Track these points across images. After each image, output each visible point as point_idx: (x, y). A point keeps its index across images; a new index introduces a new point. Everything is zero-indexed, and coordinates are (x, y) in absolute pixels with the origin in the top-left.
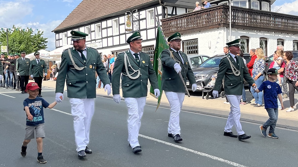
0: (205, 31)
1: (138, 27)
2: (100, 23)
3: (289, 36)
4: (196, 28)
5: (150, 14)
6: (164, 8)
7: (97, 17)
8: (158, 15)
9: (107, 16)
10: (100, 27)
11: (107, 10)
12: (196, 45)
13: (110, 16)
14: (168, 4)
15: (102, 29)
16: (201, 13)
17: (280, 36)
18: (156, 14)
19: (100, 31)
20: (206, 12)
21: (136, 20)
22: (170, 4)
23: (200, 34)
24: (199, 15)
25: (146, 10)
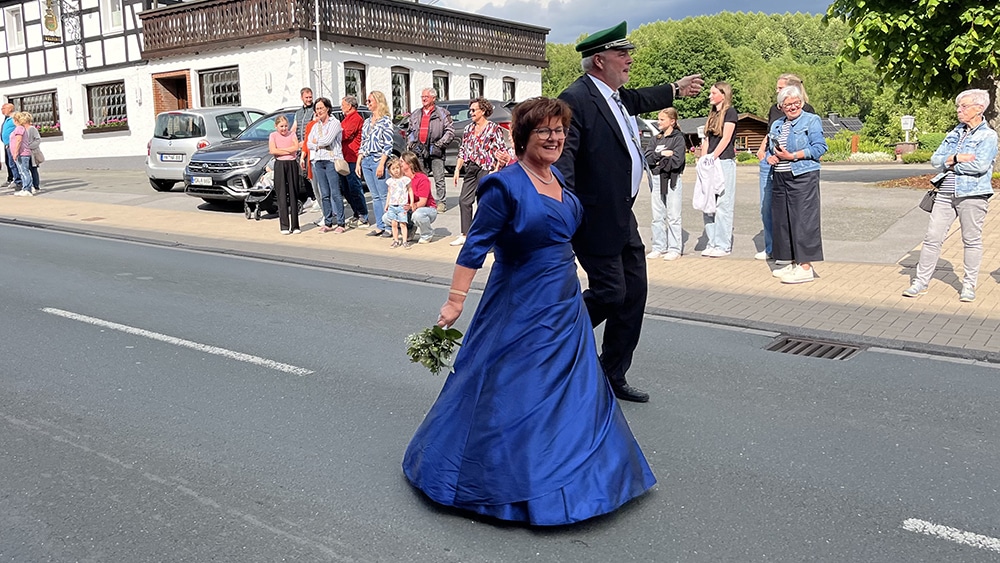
0: (256, 47)
1: (79, 31)
3: (461, 63)
4: (233, 39)
12: (235, 82)
17: (438, 63)
21: (71, 13)
23: (244, 54)
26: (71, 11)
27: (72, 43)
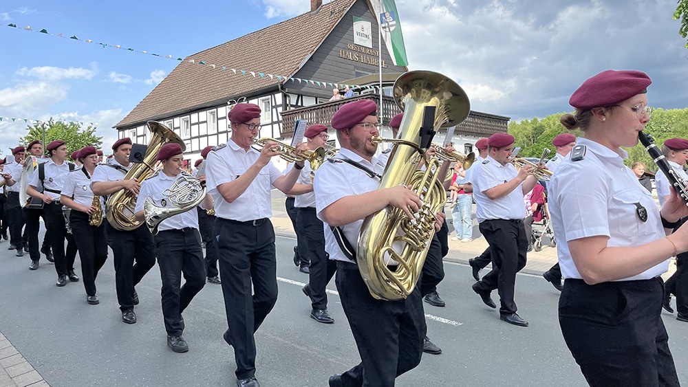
2: (189, 116)
5: (264, 104)
6: (285, 96)
7: (183, 108)
8: (276, 107)
9: (199, 107)
10: (187, 122)
11: (198, 97)
13: (203, 106)
14: (291, 90)
15: (191, 125)
18: (274, 104)
19: (187, 128)
22: (294, 91)
25: (259, 99)
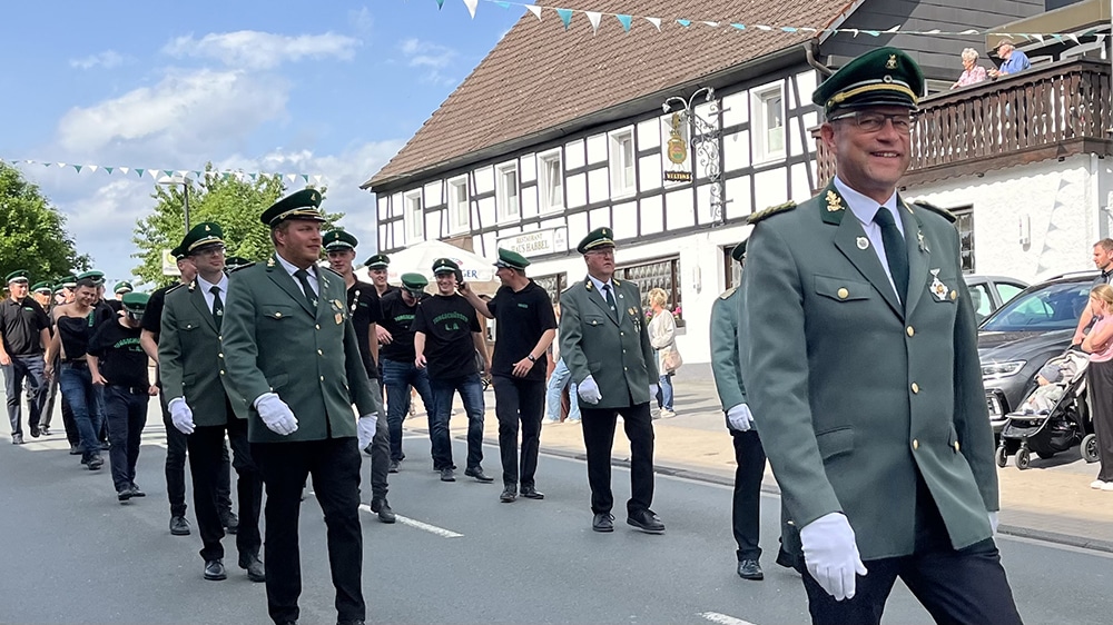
0: (1005, 173)
1: (716, 161)
2: (560, 149)
4: (965, 163)
5: (765, 105)
7: (544, 125)
8: (800, 112)
9: (586, 121)
10: (557, 164)
11: (585, 93)
12: (966, 234)
13: (598, 118)
15: (567, 174)
16: (986, 95)
18: (793, 106)
19: (556, 183)
20: (1007, 91)
21: (707, 135)
23: (984, 186)
24: (977, 103)
25: (752, 91)
26: (708, 131)
27: (706, 181)
